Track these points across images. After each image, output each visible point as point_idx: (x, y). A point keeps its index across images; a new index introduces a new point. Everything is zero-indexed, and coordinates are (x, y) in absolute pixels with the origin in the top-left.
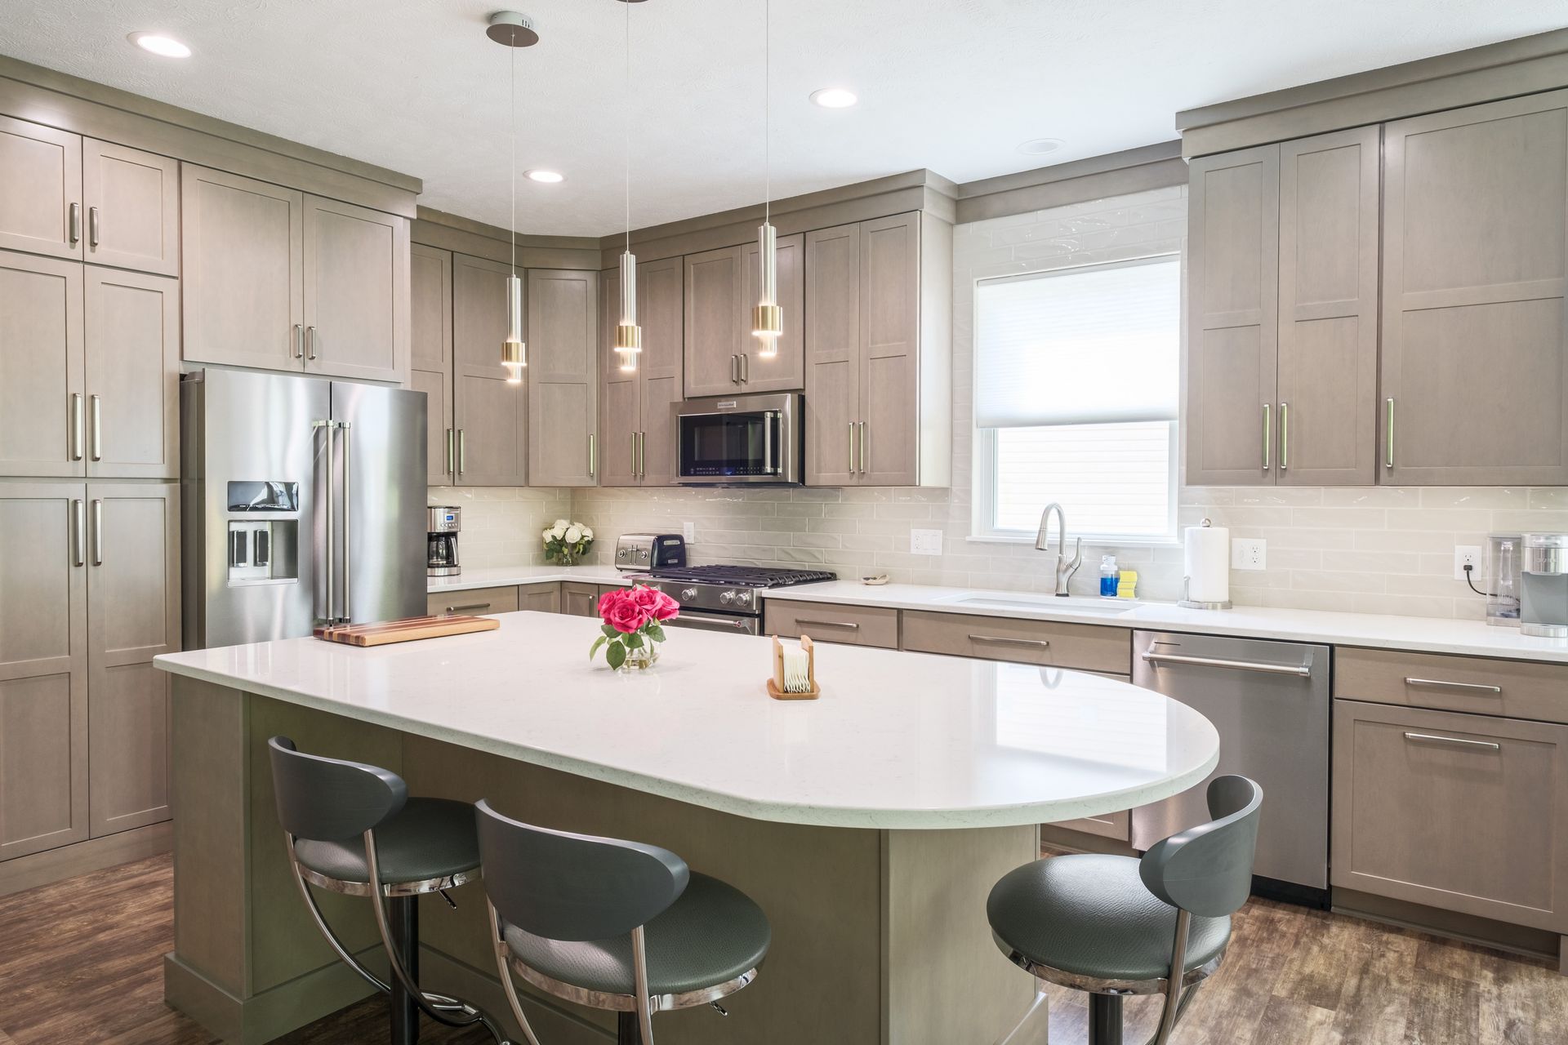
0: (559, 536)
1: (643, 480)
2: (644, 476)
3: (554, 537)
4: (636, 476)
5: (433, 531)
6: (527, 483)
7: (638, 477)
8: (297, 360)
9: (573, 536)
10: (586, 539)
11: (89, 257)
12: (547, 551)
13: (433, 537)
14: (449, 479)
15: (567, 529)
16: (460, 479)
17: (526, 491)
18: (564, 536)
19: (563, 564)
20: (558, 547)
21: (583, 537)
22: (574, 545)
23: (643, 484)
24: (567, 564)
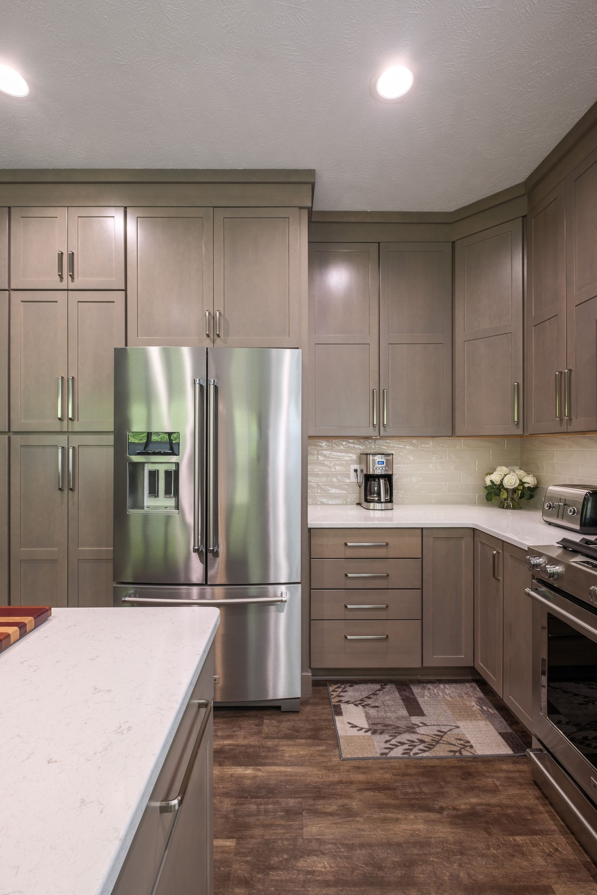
0: (497, 482)
1: (570, 425)
2: (570, 420)
3: (491, 481)
4: (561, 420)
5: (368, 473)
6: (453, 434)
7: (564, 422)
8: (208, 339)
9: (511, 481)
10: (526, 485)
11: (72, 286)
12: (487, 494)
13: (369, 478)
14: (375, 431)
15: (505, 475)
16: (385, 431)
17: (454, 441)
18: (502, 482)
19: (503, 507)
20: (497, 491)
21: (522, 483)
22: (515, 490)
23: (570, 429)
24: (508, 507)
